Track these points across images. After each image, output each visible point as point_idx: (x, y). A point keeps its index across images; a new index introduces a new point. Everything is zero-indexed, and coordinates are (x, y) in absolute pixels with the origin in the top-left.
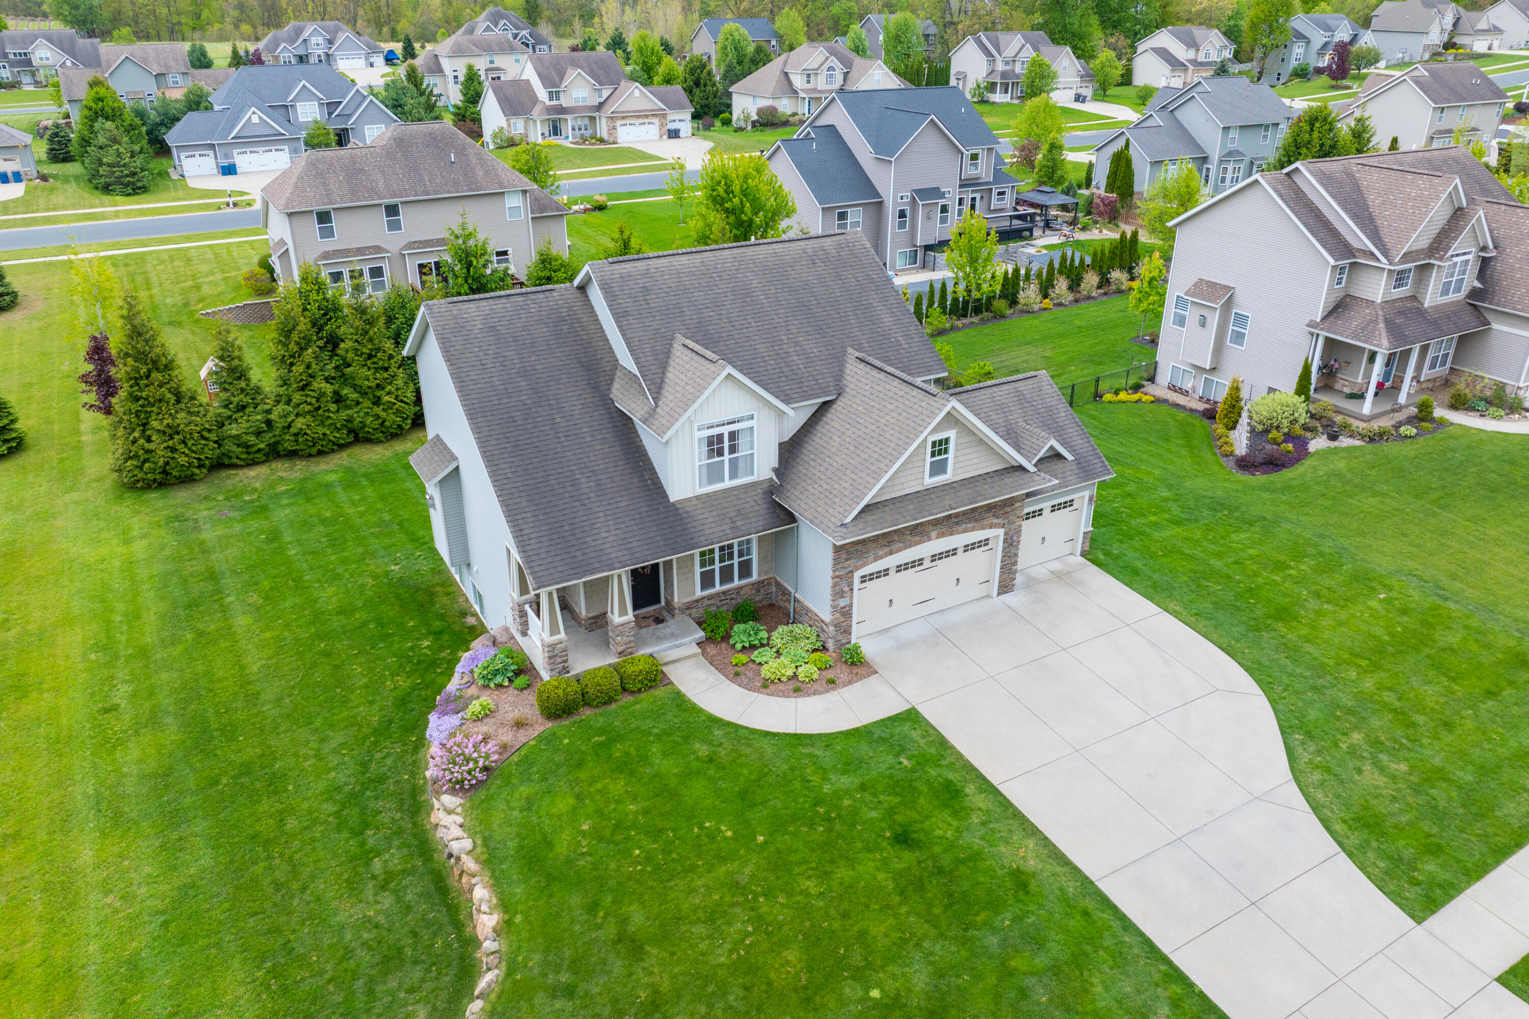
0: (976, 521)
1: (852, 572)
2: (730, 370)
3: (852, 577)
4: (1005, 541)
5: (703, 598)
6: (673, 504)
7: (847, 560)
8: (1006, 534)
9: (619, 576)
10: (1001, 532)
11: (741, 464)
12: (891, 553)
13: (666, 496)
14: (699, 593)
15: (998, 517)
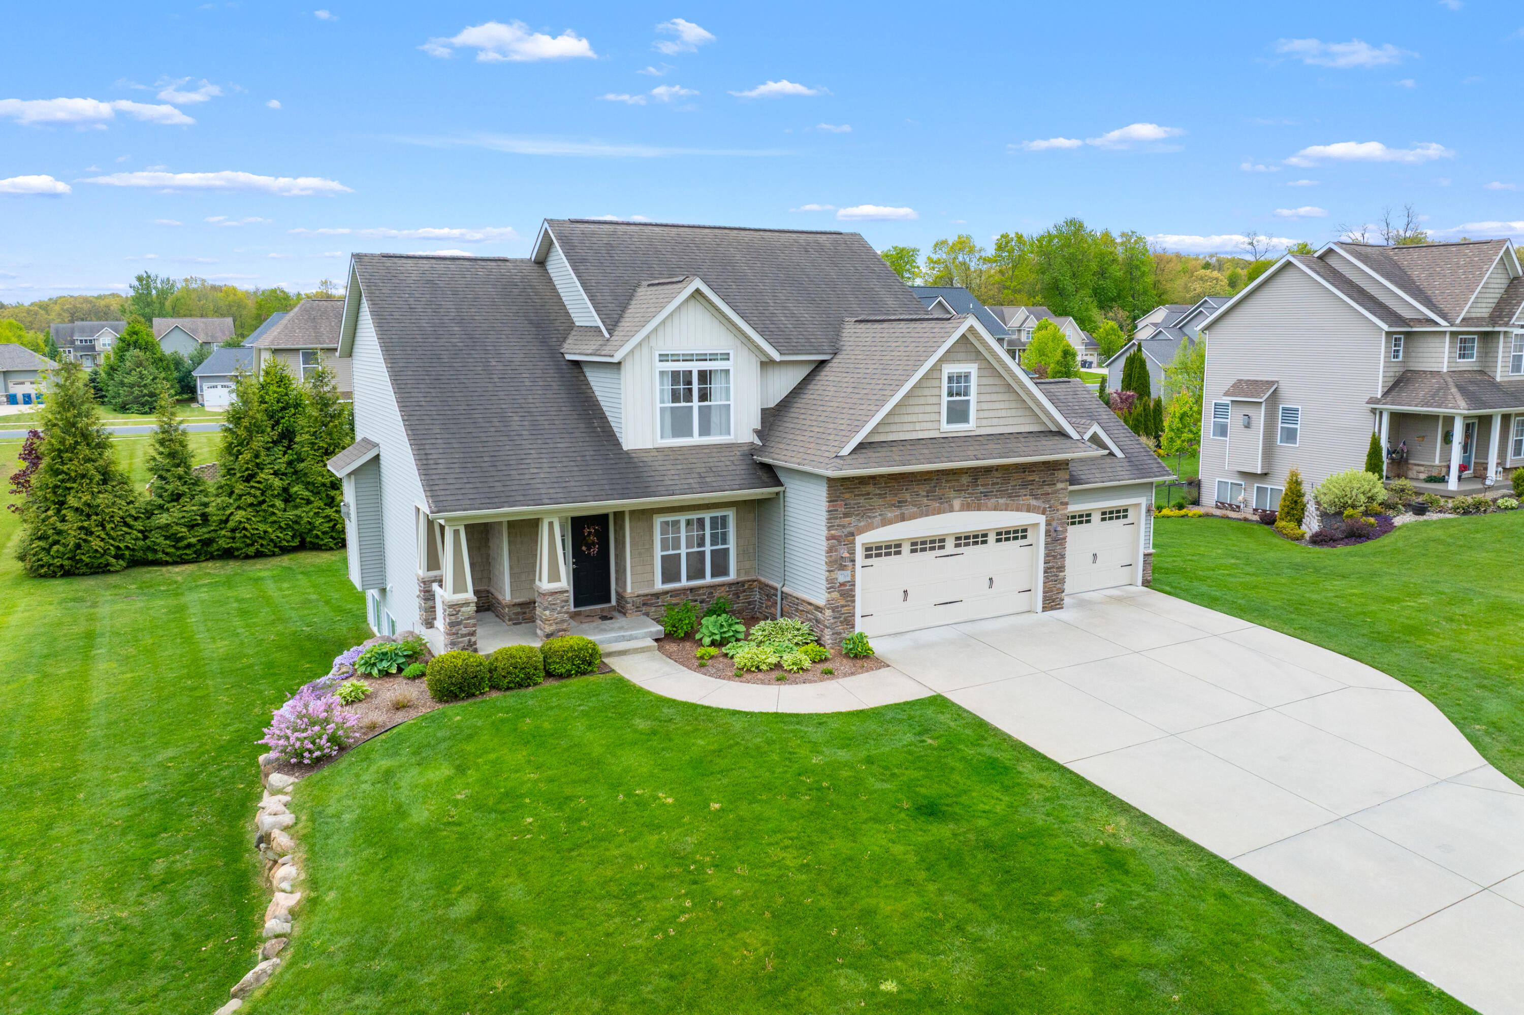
0: (1010, 496)
1: (852, 534)
2: (697, 283)
3: (853, 542)
4: (1048, 534)
5: (666, 593)
6: (627, 453)
7: (846, 515)
8: (1048, 524)
9: (551, 524)
10: (1041, 519)
11: (715, 419)
12: (903, 518)
13: (618, 444)
14: (659, 586)
15: (1036, 497)
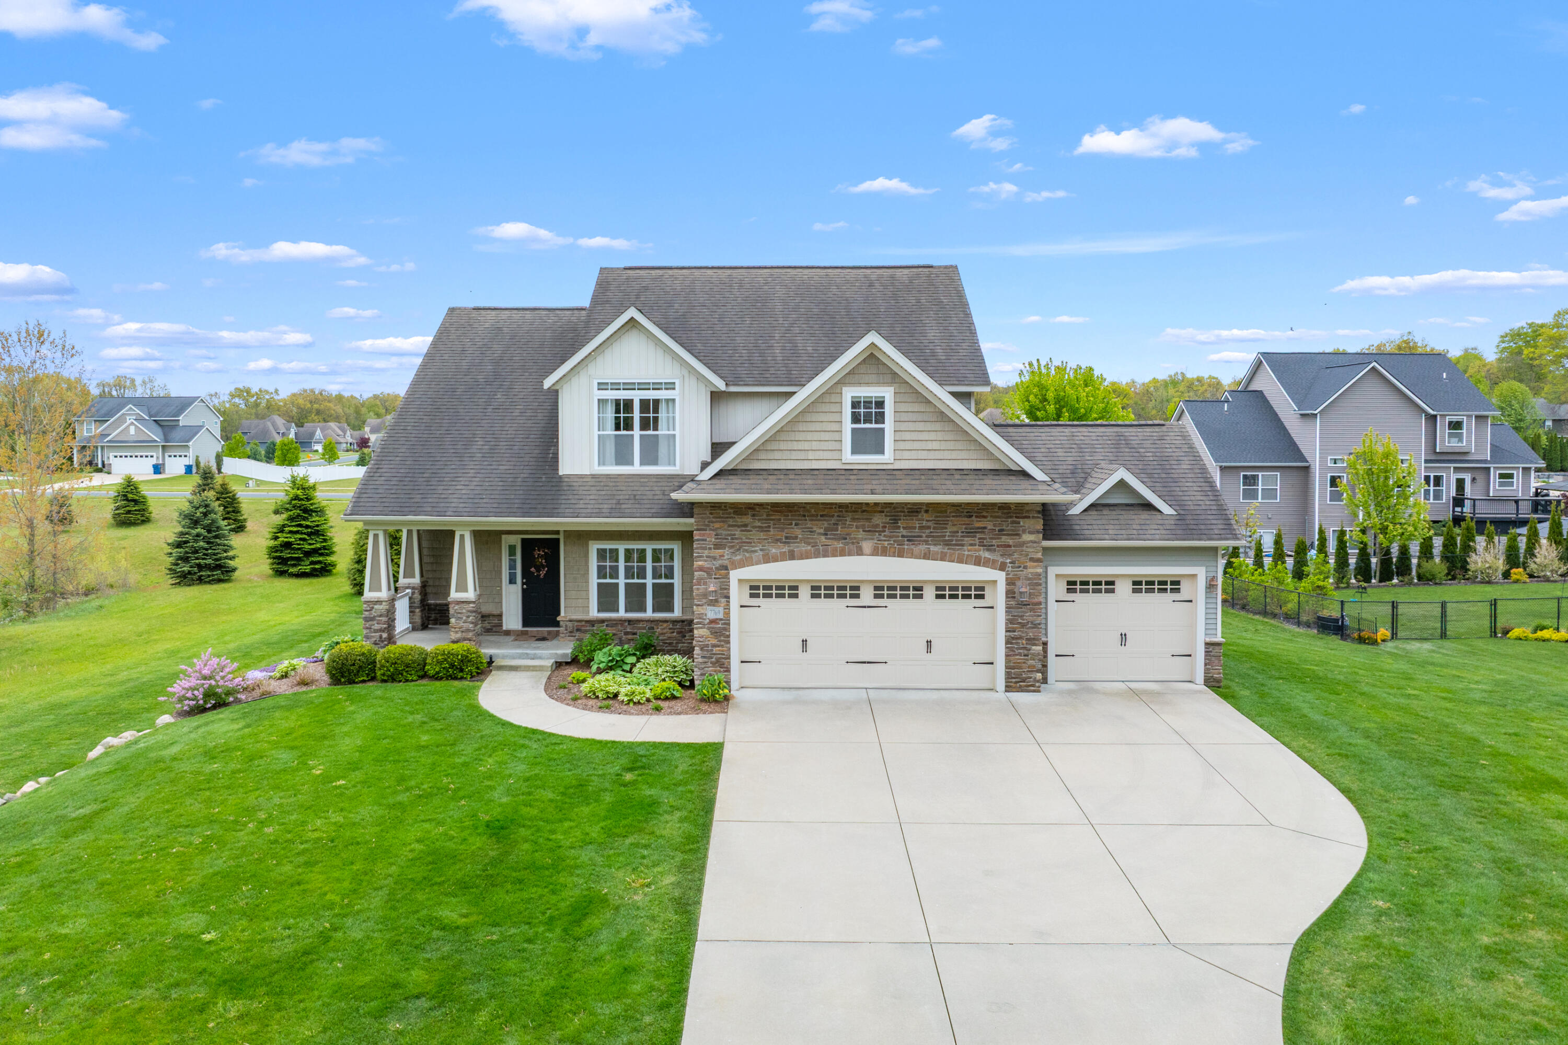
0: (947, 544)
1: (726, 568)
2: (632, 313)
3: (727, 576)
4: (1010, 594)
5: (602, 621)
6: (561, 477)
7: (717, 546)
8: (1010, 582)
9: (462, 537)
10: (1000, 577)
12: (792, 556)
13: (557, 469)
14: (594, 613)
15: (989, 548)
